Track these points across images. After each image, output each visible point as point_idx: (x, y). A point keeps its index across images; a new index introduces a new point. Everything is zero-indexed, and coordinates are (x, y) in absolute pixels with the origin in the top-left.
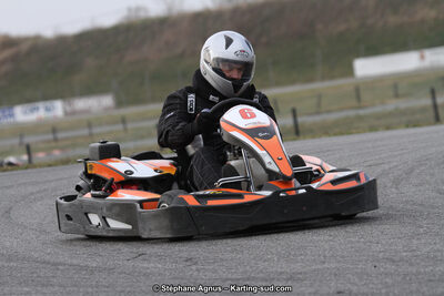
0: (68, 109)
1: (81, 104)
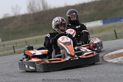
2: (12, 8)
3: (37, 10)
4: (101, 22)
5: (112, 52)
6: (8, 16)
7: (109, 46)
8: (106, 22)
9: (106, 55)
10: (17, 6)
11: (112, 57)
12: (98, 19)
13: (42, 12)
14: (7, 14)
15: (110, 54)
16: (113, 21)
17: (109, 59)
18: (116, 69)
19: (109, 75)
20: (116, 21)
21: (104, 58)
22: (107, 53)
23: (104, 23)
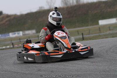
0: (24, 34)
1: (27, 32)
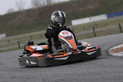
2: (17, 4)
3: (41, 5)
4: (105, 16)
5: (116, 45)
6: (13, 11)
7: (114, 40)
8: (111, 16)
9: (111, 49)
10: (21, 2)
11: (117, 51)
12: (102, 14)
13: (46, 7)
14: (11, 10)
15: (115, 48)
16: (118, 15)
17: (114, 52)
18: (122, 62)
19: (114, 69)
20: (120, 15)
21: (109, 52)
22: (112, 47)
23: (108, 17)
